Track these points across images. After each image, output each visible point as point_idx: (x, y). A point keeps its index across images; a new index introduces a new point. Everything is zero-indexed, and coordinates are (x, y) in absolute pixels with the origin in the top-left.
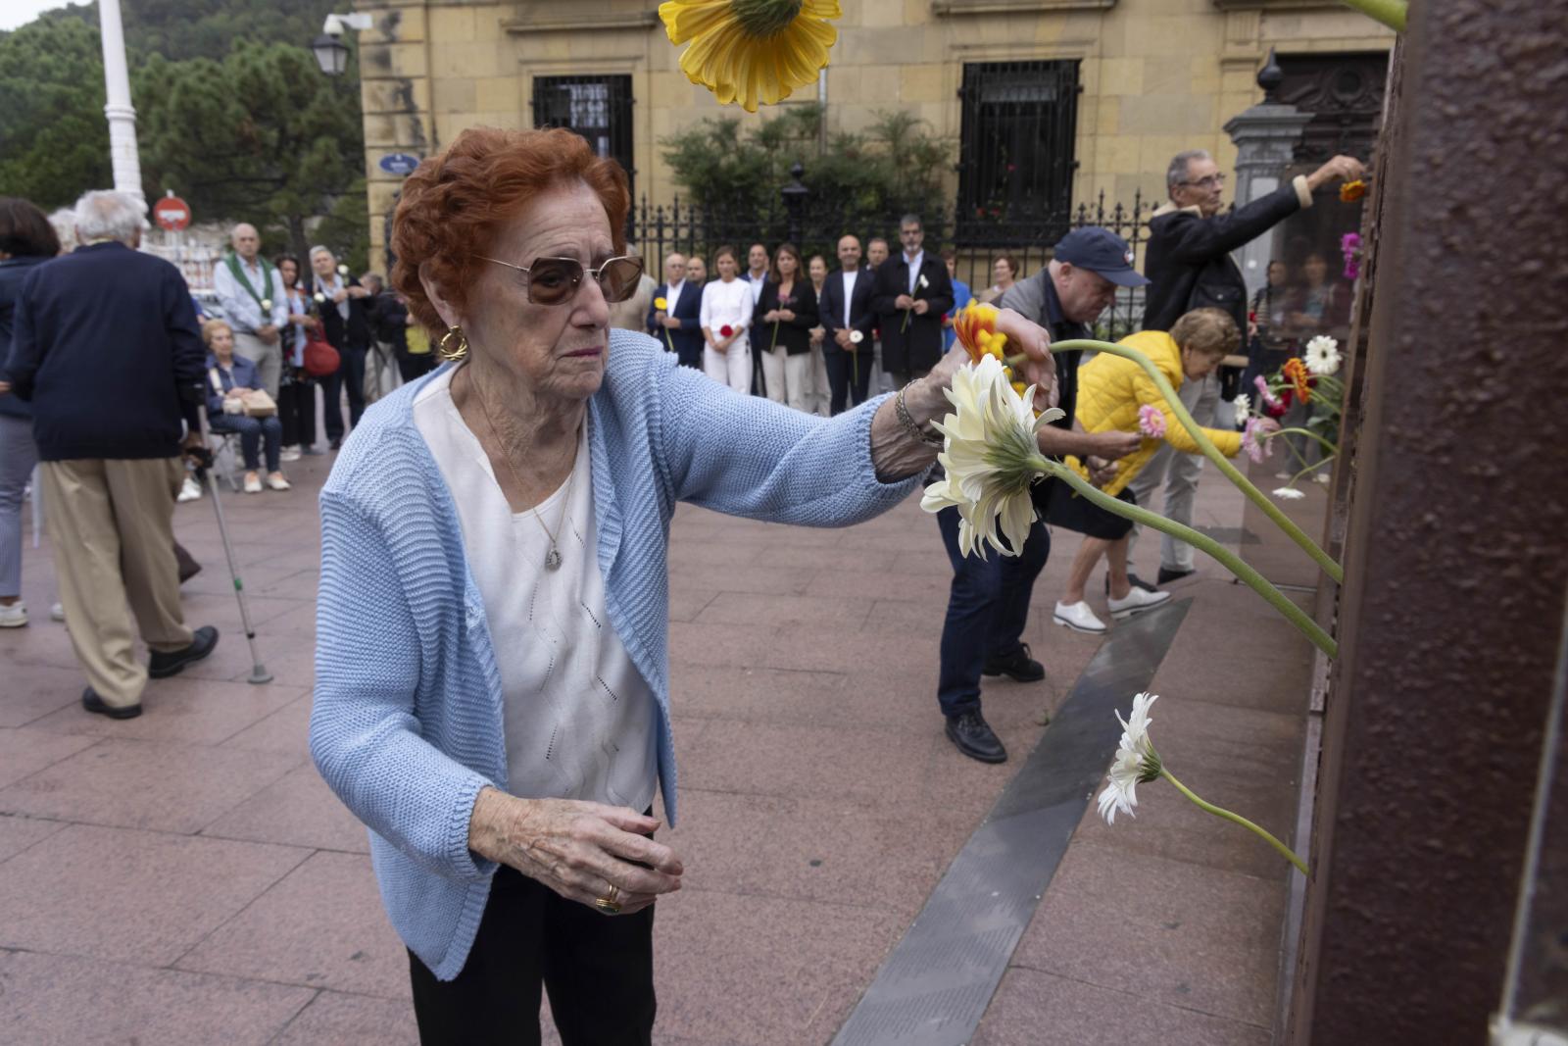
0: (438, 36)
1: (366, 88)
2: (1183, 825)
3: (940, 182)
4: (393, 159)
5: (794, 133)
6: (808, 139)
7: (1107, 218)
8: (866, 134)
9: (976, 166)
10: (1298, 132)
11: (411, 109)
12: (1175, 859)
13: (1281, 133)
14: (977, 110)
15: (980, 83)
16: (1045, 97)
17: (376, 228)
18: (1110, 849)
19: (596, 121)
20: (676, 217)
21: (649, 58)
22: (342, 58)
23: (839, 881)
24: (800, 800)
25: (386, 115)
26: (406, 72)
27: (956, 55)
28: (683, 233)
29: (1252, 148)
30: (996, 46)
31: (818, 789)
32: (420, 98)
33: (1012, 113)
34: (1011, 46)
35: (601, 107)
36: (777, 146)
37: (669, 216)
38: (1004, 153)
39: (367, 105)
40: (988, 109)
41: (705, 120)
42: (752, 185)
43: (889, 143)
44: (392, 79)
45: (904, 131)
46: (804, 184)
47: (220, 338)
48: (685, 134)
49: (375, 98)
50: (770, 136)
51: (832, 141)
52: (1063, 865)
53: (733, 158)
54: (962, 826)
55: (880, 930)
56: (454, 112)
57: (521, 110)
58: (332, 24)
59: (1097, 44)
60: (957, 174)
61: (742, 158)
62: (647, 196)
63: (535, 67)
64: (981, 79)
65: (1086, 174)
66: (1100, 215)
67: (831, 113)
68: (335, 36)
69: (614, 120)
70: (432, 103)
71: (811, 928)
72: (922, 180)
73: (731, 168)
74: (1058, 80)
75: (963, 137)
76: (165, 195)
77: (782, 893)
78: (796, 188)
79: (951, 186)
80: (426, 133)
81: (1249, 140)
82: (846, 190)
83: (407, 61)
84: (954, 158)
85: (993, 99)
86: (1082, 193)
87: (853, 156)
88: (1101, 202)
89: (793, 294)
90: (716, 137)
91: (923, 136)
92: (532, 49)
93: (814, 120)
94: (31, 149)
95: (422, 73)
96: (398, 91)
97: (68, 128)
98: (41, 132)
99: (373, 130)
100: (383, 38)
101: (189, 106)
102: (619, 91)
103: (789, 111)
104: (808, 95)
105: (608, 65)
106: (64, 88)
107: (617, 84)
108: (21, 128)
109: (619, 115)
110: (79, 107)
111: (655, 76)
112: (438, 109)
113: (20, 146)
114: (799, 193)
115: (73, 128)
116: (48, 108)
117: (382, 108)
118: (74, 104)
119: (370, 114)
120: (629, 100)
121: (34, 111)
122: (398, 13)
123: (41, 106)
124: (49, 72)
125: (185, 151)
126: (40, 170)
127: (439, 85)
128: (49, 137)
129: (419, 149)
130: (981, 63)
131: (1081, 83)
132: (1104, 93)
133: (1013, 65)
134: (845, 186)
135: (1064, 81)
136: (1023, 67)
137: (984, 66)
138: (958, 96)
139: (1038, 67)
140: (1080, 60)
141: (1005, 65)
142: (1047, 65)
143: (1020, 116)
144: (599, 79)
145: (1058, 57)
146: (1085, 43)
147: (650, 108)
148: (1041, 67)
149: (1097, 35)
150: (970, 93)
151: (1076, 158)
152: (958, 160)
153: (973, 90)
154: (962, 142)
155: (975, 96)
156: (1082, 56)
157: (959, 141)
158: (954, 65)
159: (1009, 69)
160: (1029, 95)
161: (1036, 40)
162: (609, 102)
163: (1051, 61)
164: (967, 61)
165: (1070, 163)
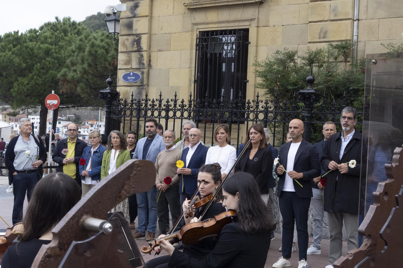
0: (155, 14)
1: (121, 39)
4: (129, 75)
11: (139, 50)
21: (258, 19)
25: (129, 52)
26: (139, 32)
32: (144, 44)
39: (121, 48)
41: (278, 52)
44: (133, 35)
46: (314, 88)
49: (124, 45)
56: (160, 51)
57: (191, 49)
58: (107, 10)
63: (200, 27)
67: (361, 46)
68: (108, 15)
69: (237, 54)
70: (150, 47)
78: (308, 90)
80: (145, 61)
82: (355, 91)
83: (140, 26)
92: (200, 17)
94: (31, 73)
95: (146, 32)
96: (135, 41)
97: (47, 63)
98: (36, 65)
99: (122, 60)
100: (130, 15)
101: (93, 52)
102: (240, 38)
103: (331, 45)
104: (345, 36)
105: (237, 24)
106: (50, 46)
107: (240, 34)
108: (29, 64)
109: (240, 50)
110: (55, 54)
111: (261, 29)
112: (152, 49)
113: (27, 71)
114: (309, 93)
115: (49, 63)
116: (41, 55)
117: (127, 49)
118: (53, 53)
119: (121, 52)
120: (247, 43)
121: (36, 56)
122: (139, 3)
123: (39, 54)
124: (46, 39)
125: (89, 73)
126: (33, 82)
127: (154, 37)
128: (39, 67)
129: (141, 70)
134: (354, 89)
144: (231, 31)
147: (257, 46)
162: (235, 44)
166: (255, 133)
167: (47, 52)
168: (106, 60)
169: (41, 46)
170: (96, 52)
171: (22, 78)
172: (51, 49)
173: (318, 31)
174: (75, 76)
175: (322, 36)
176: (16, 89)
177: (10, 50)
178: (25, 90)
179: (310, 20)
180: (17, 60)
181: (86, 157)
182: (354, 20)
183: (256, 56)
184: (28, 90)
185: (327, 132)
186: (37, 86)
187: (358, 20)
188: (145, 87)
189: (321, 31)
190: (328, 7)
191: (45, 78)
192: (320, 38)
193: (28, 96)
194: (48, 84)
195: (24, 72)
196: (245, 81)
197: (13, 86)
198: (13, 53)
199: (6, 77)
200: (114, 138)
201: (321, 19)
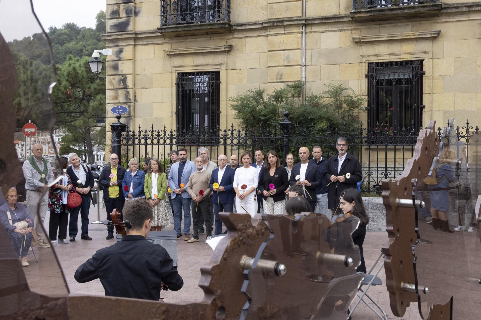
0: (138, 58)
1: (108, 79)
3: (359, 115)
4: (117, 108)
5: (290, 95)
6: (297, 97)
8: (323, 95)
9: (375, 108)
11: (126, 87)
14: (374, 84)
15: (376, 72)
16: (406, 77)
17: (108, 137)
19: (204, 90)
20: (232, 134)
21: (227, 64)
22: (100, 66)
25: (116, 89)
26: (124, 73)
27: (364, 59)
28: (235, 141)
30: (382, 55)
32: (130, 82)
33: (391, 84)
34: (390, 55)
35: (205, 84)
36: (282, 101)
37: (229, 133)
38: (388, 102)
39: (108, 86)
40: (379, 83)
41: (249, 91)
42: (269, 119)
43: (333, 99)
44: (119, 75)
45: (340, 93)
46: (290, 120)
47: (12, 196)
48: (242, 96)
49: (111, 83)
50: (278, 97)
51: (308, 98)
53: (262, 107)
56: (143, 88)
57: (172, 87)
58: (96, 54)
59: (431, 53)
60: (367, 111)
61: (265, 107)
63: (178, 69)
64: (376, 69)
65: (428, 111)
67: (308, 86)
68: (96, 58)
69: (211, 91)
70: (135, 85)
72: (349, 115)
73: (261, 111)
74: (413, 70)
75: (368, 95)
78: (286, 121)
79: (364, 118)
80: (132, 97)
82: (312, 120)
83: (125, 68)
84: (365, 104)
85: (382, 78)
87: (317, 105)
90: (254, 98)
91: (349, 95)
92: (177, 61)
93: (299, 89)
95: (131, 72)
96: (121, 80)
99: (110, 96)
100: (116, 59)
102: (214, 78)
103: (288, 85)
104: (297, 78)
105: (209, 67)
107: (213, 75)
109: (214, 88)
111: (230, 71)
112: (137, 87)
114: (287, 124)
117: (114, 87)
119: (108, 89)
120: (218, 82)
122: (123, 48)
127: (137, 77)
129: (128, 104)
130: (376, 63)
131: (424, 70)
132: (435, 74)
133: (391, 63)
134: (311, 119)
135: (415, 70)
136: (396, 64)
137: (377, 64)
138: (366, 77)
139: (403, 64)
140: (423, 60)
141: (387, 63)
142: (407, 62)
143: (395, 85)
144: (205, 73)
145: (412, 59)
146: (425, 53)
147: (227, 85)
148: (404, 64)
149: (430, 49)
150: (371, 76)
151: (424, 104)
152: (366, 106)
153: (372, 75)
154: (368, 97)
155: (373, 77)
156: (424, 58)
157: (367, 97)
158: (364, 64)
159: (389, 65)
160: (399, 76)
161: (402, 52)
162: (209, 83)
163: (409, 61)
164: (370, 62)
165: (420, 106)
166: (273, 157)
168: (58, 90)
173: (276, 74)
175: (279, 77)
179: (269, 65)
181: (128, 180)
182: (302, 66)
183: (227, 93)
185: (315, 154)
187: (305, 66)
188: (132, 118)
189: (278, 74)
190: (282, 56)
192: (277, 79)
196: (219, 112)
200: (154, 164)
201: (278, 65)
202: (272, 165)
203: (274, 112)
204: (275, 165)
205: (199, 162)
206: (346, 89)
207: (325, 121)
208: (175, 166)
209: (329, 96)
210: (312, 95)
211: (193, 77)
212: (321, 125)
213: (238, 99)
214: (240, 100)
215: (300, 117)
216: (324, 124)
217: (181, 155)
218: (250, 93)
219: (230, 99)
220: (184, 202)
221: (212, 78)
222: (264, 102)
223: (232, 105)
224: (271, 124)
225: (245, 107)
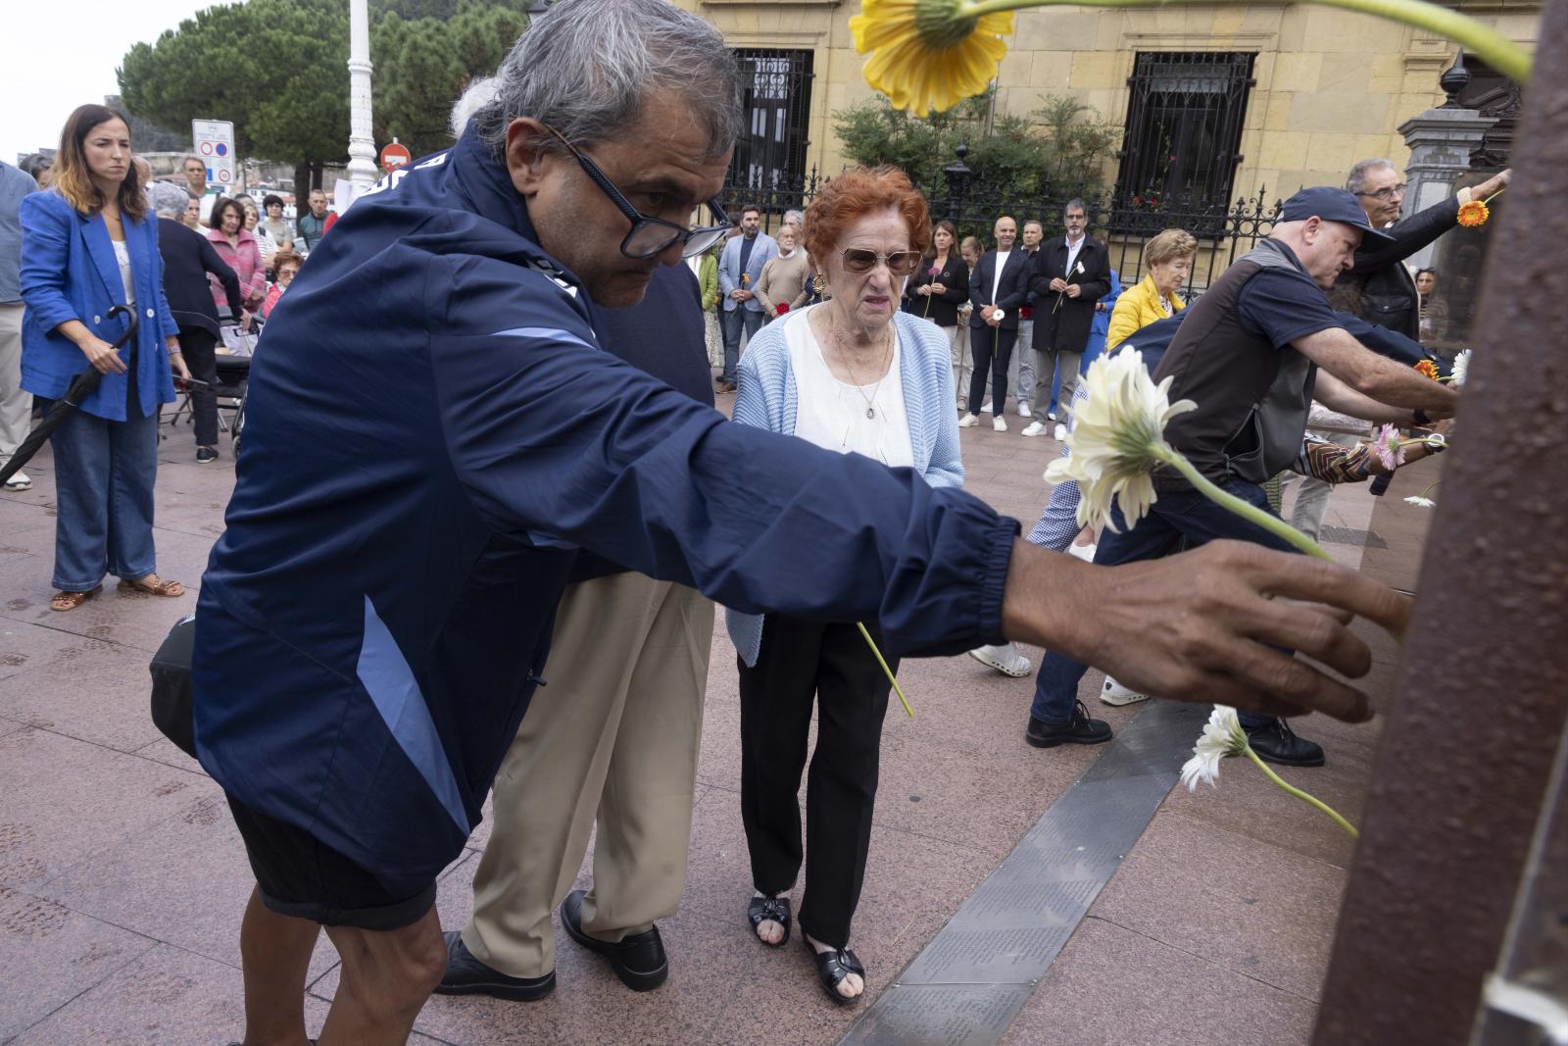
2: (1273, 808)
3: (1101, 169)
5: (963, 116)
6: (975, 120)
7: (1265, 214)
8: (1033, 118)
9: (1138, 155)
10: (1479, 137)
12: (1260, 839)
13: (1460, 137)
14: (1145, 100)
15: (1151, 74)
16: (1215, 90)
18: (1197, 822)
19: (776, 92)
21: (831, 34)
23: (936, 818)
24: (906, 740)
27: (1130, 43)
29: (1428, 151)
30: (1171, 36)
31: (924, 733)
33: (1180, 104)
34: (1187, 36)
35: (782, 80)
36: (944, 126)
38: (1168, 143)
40: (1156, 99)
42: (917, 162)
43: (1054, 128)
45: (1070, 117)
46: (966, 164)
48: (859, 109)
51: (998, 123)
52: (1147, 832)
53: (902, 135)
54: (1055, 783)
55: (969, 867)
59: (1276, 36)
60: (1119, 161)
61: (910, 136)
62: (817, 168)
64: (1152, 70)
65: (1247, 169)
66: (1259, 211)
67: (1000, 96)
69: (792, 93)
71: (906, 857)
72: (1083, 166)
73: (899, 143)
74: (1231, 75)
75: (1127, 126)
76: (392, 142)
77: (882, 822)
78: (959, 167)
79: (1111, 172)
81: (1424, 142)
82: (1007, 171)
84: (1117, 145)
85: (1162, 89)
86: (1243, 187)
87: (1018, 138)
88: (1261, 198)
89: (945, 268)
90: (887, 115)
91: (1088, 122)
93: (985, 101)
94: (282, 94)
97: (314, 76)
98: (292, 79)
101: (417, 61)
102: (801, 65)
105: (792, 40)
106: (315, 41)
107: (799, 58)
108: (275, 75)
109: (799, 88)
110: (325, 58)
111: (836, 52)
113: (272, 91)
114: (961, 172)
115: (318, 77)
116: (299, 58)
118: (320, 55)
120: (809, 75)
121: (287, 60)
123: (294, 56)
124: (302, 26)
125: (410, 102)
126: (289, 114)
128: (298, 83)
130: (1155, 53)
131: (1254, 76)
132: (1277, 88)
133: (1187, 56)
134: (1006, 167)
135: (1237, 74)
136: (1197, 59)
137: (1157, 56)
138: (1127, 85)
139: (1212, 59)
140: (1256, 54)
141: (1178, 56)
142: (1221, 56)
143: (1188, 106)
144: (782, 53)
145: (1234, 50)
146: (1263, 36)
147: (827, 83)
148: (1215, 58)
149: (1276, 29)
150: (1139, 83)
151: (1241, 152)
152: (1120, 148)
153: (1143, 80)
154: (1127, 130)
155: (1144, 86)
156: (1259, 49)
157: (1124, 129)
158: (1127, 54)
159: (1182, 60)
160: (1200, 86)
161: (1213, 33)
162: (790, 76)
163: (1226, 53)
164: (1140, 50)
165: (1234, 157)
166: (945, 234)
167: (310, 54)
168: (443, 78)
169: (296, 38)
170: (423, 60)
171: (266, 104)
172: (318, 48)
174: (382, 107)
176: (257, 127)
177: (232, 43)
178: (277, 129)
180: (251, 65)
183: (826, 101)
184: (281, 129)
185: (1028, 236)
186: (298, 122)
191: (313, 107)
193: (282, 140)
194: (319, 119)
195: (266, 90)
196: (805, 142)
197: (248, 119)
198: (241, 51)
199: (232, 102)
202: (939, 252)
203: (927, 148)
204: (947, 252)
205: (788, 236)
206: (1084, 108)
207: (1034, 175)
208: (735, 244)
209: (1046, 121)
210: (1010, 117)
211: (756, 59)
212: (1025, 183)
213: (852, 117)
214: (856, 117)
215: (982, 163)
216: (1031, 181)
217: (749, 219)
218: (880, 102)
219: (835, 114)
220: (749, 318)
221: (797, 65)
222: (906, 126)
223: (837, 128)
224: (919, 175)
225: (863, 132)
